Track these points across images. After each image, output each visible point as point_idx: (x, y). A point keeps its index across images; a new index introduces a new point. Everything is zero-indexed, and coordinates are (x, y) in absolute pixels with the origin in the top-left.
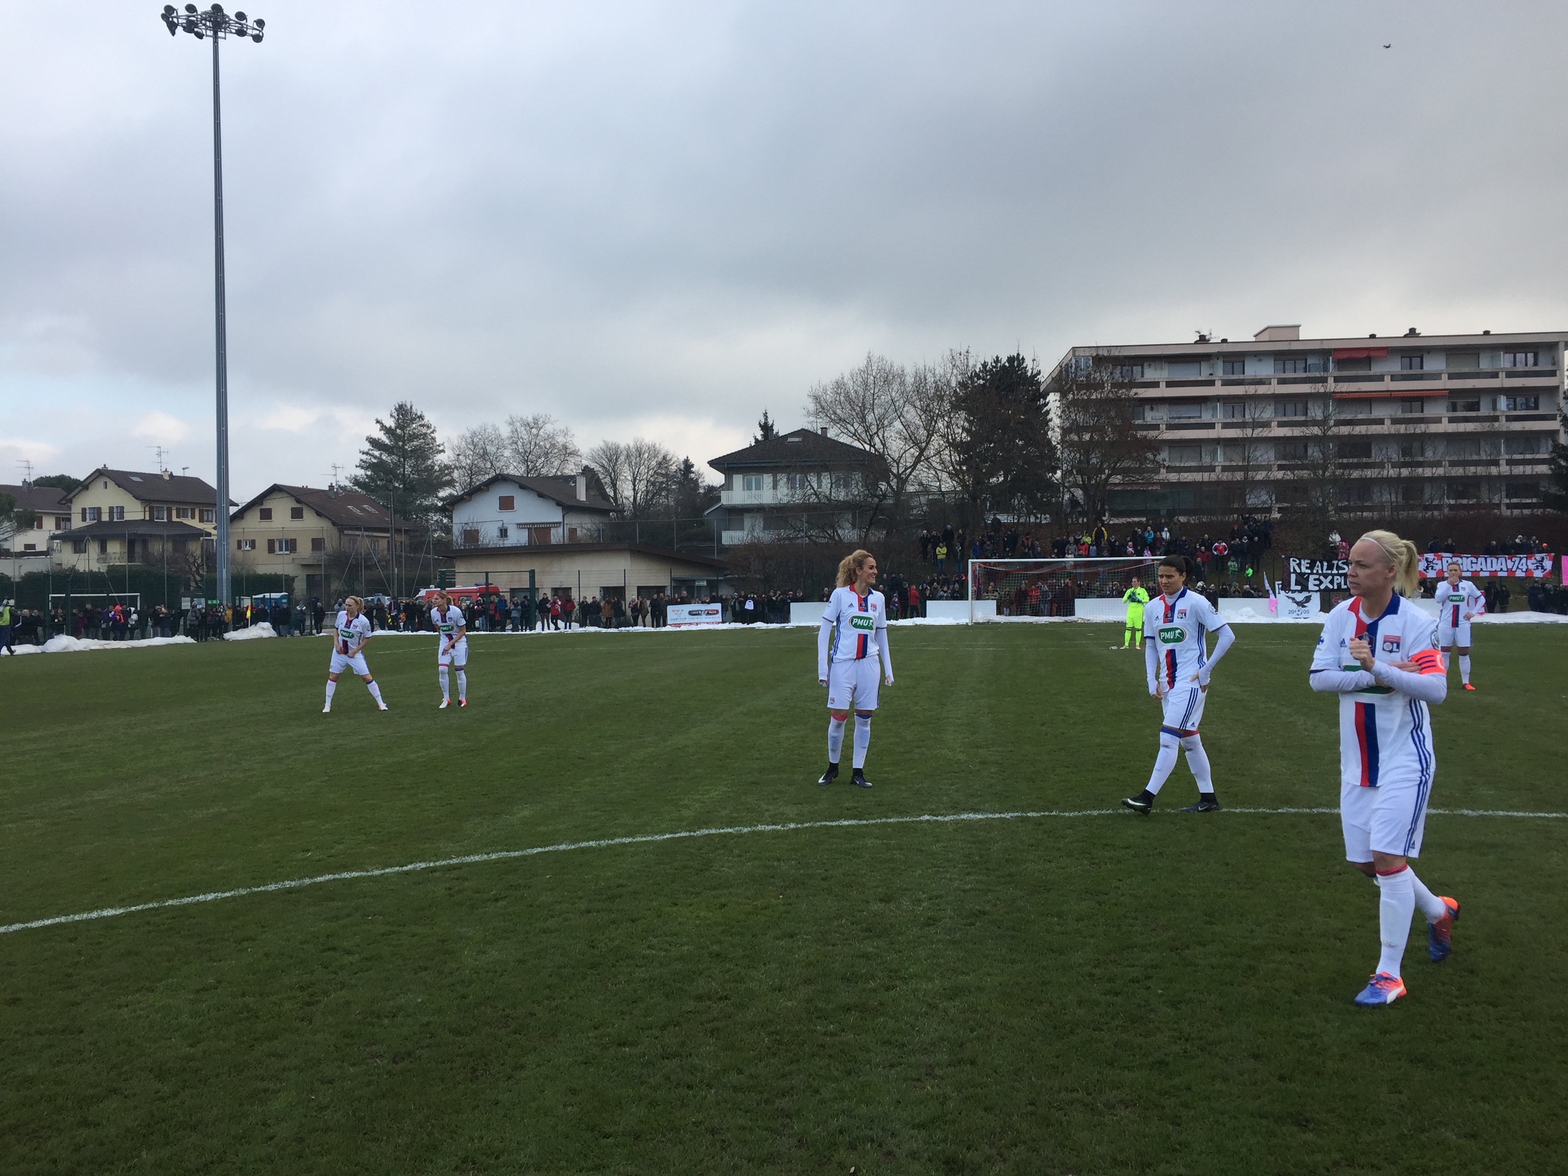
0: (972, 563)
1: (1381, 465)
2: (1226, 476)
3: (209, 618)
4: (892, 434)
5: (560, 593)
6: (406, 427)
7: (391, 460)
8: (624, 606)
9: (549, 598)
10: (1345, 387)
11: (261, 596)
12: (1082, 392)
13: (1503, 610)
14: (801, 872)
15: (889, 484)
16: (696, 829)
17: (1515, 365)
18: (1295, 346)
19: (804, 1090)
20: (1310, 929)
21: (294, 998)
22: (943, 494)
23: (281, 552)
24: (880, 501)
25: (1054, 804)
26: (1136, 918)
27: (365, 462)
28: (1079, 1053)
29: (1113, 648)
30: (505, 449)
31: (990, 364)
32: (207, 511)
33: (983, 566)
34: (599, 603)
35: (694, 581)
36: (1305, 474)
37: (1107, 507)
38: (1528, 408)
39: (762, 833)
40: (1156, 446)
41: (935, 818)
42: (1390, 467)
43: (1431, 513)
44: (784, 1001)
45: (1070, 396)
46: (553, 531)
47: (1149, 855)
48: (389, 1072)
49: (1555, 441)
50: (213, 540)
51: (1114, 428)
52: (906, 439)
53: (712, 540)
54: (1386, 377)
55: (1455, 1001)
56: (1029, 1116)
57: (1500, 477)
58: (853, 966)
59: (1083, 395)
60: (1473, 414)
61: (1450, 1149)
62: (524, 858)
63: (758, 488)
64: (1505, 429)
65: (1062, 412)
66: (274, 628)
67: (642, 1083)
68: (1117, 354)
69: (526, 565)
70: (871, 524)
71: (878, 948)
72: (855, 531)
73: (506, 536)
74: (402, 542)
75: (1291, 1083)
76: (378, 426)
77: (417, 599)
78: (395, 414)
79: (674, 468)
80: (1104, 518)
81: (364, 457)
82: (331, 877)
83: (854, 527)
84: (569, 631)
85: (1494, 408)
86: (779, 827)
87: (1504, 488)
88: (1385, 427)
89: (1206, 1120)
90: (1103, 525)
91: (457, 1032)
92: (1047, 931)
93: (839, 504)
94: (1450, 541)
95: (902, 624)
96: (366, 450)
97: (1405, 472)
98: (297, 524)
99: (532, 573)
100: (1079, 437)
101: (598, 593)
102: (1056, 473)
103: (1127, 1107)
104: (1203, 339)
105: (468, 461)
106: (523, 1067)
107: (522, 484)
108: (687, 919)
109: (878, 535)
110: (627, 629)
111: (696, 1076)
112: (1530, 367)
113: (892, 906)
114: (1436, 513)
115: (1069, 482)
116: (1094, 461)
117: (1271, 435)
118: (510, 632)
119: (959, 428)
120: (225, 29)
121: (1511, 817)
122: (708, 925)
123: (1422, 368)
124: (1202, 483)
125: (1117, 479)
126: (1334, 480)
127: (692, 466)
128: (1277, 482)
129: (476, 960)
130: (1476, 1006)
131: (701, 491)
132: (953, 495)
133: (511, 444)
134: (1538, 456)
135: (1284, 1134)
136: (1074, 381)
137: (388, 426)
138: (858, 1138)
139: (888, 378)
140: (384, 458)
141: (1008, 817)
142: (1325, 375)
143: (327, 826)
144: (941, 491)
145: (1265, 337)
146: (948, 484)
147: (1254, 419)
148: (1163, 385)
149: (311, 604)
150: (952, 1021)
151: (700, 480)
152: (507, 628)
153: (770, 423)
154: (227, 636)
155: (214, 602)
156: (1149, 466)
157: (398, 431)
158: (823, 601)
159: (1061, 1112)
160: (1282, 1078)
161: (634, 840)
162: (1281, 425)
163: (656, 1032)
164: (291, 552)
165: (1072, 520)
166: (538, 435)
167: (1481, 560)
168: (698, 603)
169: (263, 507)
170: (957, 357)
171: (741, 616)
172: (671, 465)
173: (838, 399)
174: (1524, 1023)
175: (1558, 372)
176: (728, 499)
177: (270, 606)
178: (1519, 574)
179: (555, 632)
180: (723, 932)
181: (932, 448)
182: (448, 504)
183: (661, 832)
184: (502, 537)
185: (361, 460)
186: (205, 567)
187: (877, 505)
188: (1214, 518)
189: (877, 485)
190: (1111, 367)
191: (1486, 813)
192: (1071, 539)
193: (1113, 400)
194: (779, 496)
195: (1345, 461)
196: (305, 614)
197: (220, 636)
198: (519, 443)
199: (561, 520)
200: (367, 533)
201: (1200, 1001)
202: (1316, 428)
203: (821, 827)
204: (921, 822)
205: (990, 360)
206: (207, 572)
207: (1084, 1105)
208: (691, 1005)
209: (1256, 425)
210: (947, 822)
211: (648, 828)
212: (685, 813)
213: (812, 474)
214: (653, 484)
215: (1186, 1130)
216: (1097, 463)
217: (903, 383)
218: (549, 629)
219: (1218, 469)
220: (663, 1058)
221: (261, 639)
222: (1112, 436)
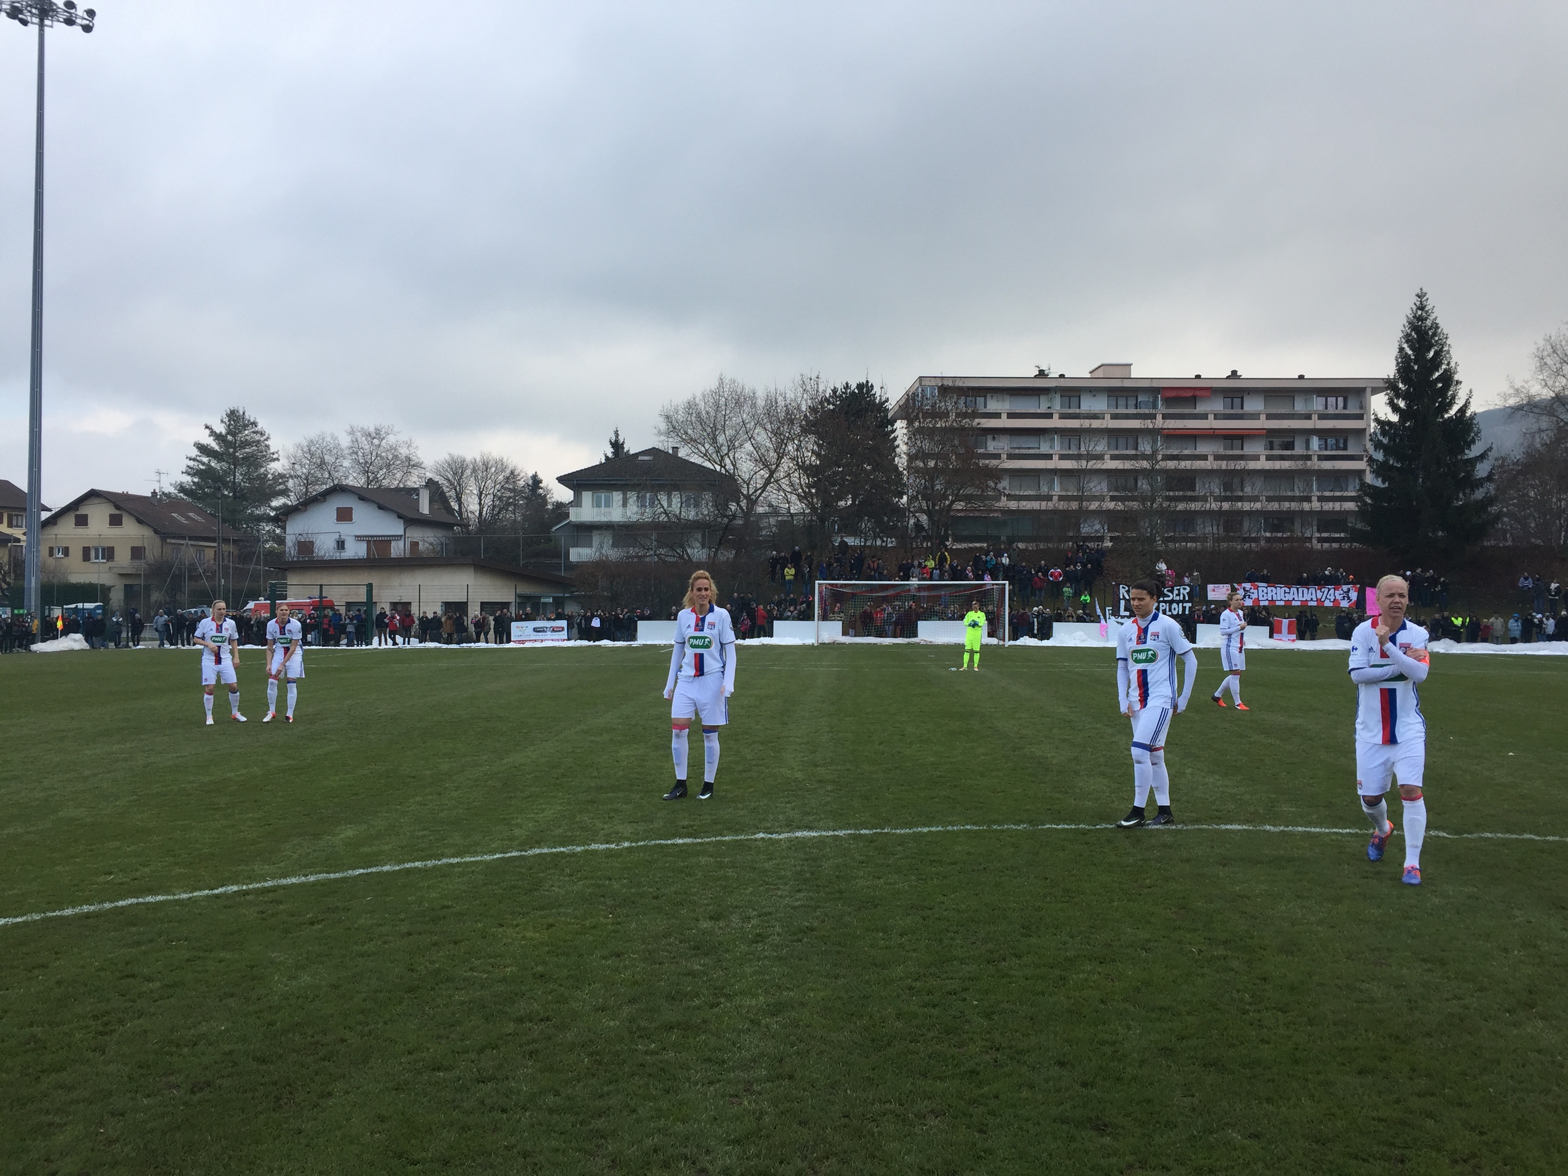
0: (819, 584)
1: (1204, 499)
2: (1062, 505)
3: (15, 628)
4: (743, 455)
5: (399, 608)
6: (238, 434)
7: (221, 467)
8: (466, 621)
9: (388, 613)
10: (1172, 424)
11: (73, 606)
12: (928, 420)
13: (1313, 638)
14: (633, 890)
15: (738, 505)
16: (527, 849)
17: (1326, 408)
18: (1127, 384)
19: (621, 1111)
20: (1119, 940)
21: (87, 1027)
22: (792, 515)
23: (97, 561)
24: (730, 521)
25: (887, 822)
26: (957, 932)
27: (190, 468)
28: (894, 1065)
29: (952, 669)
30: (344, 459)
31: (839, 389)
32: (17, 516)
33: (830, 587)
34: (440, 618)
35: (540, 597)
36: (1135, 505)
37: (950, 532)
38: (1338, 448)
39: (595, 852)
40: (997, 474)
41: (769, 836)
42: (1212, 500)
43: (1249, 545)
44: (607, 1020)
45: (917, 424)
46: (393, 544)
47: (973, 870)
48: (186, 1104)
49: (1361, 480)
50: (22, 546)
51: (958, 455)
52: (756, 460)
53: (560, 557)
54: (1209, 415)
55: (1247, 1007)
56: (842, 1127)
57: (1312, 513)
58: (678, 984)
59: (929, 423)
60: (1288, 452)
61: (1235, 1149)
62: (344, 880)
63: (608, 505)
64: (1316, 468)
65: (908, 439)
66: (87, 640)
67: (455, 1108)
68: (961, 384)
69: (365, 578)
70: (720, 544)
71: (704, 965)
72: (704, 550)
73: (343, 548)
74: (230, 552)
75: (1092, 1089)
76: (208, 431)
77: (245, 611)
78: (226, 420)
79: (522, 483)
80: (948, 543)
81: (191, 463)
82: (134, 901)
83: (703, 546)
84: (408, 646)
85: (1308, 448)
86: (613, 846)
87: (1315, 523)
88: (1208, 463)
89: (1010, 1127)
90: (946, 550)
91: (263, 1061)
92: (872, 946)
93: (689, 523)
94: (1265, 572)
95: (749, 644)
96: (193, 456)
97: (1226, 506)
98: (116, 531)
99: (370, 587)
100: (924, 463)
101: (440, 608)
102: (902, 498)
103: (937, 1117)
104: (1042, 374)
105: (305, 471)
106: (330, 1094)
107: (362, 495)
108: (513, 939)
109: (727, 555)
110: (469, 645)
111: (511, 1099)
112: (1340, 410)
113: (722, 924)
114: (1253, 545)
115: (914, 507)
116: (938, 487)
117: (1104, 467)
118: (344, 647)
119: (808, 451)
120: (52, 17)
121: (1309, 832)
122: (534, 946)
123: (1242, 408)
124: (1040, 512)
125: (960, 505)
126: (1162, 512)
127: (541, 482)
128: (1109, 512)
129: (286, 986)
130: (1267, 1012)
131: (550, 507)
132: (802, 518)
133: (351, 454)
134: (1346, 494)
135: (1083, 1139)
136: (920, 409)
137: (218, 432)
138: (672, 1156)
139: (739, 400)
140: (213, 464)
141: (841, 834)
142: (1154, 412)
143: (133, 847)
144: (790, 513)
145: (1100, 374)
146: (797, 507)
147: (1088, 451)
148: (1004, 416)
149: (129, 615)
150: (773, 1037)
151: (548, 496)
152: (341, 643)
153: (621, 441)
154: (34, 647)
155: (21, 611)
156: (990, 493)
157: (229, 438)
158: (671, 620)
159: (873, 1123)
160: (1084, 1085)
161: (463, 860)
162: (1114, 458)
163: (473, 1056)
164: (108, 561)
165: (917, 544)
166: (379, 445)
167: (1293, 590)
168: (544, 620)
169: (78, 513)
170: (807, 381)
171: (587, 633)
172: (519, 480)
173: (689, 419)
174: (1309, 1028)
175: (1365, 415)
176: (577, 515)
177: (83, 618)
178: (1328, 604)
179: (393, 647)
180: (549, 952)
181: (782, 470)
182: (283, 514)
183: (491, 852)
184: (338, 549)
185: (188, 466)
186: (13, 576)
187: (727, 526)
188: (1050, 545)
189: (727, 506)
190: (955, 397)
191: (1286, 829)
192: (916, 563)
193: (957, 429)
194: (629, 514)
195: (1171, 494)
196: (121, 625)
197: (27, 648)
198: (360, 454)
199: (403, 533)
200: (192, 542)
201: (1012, 1011)
202: (1145, 462)
203: (656, 845)
204: (756, 840)
205: (840, 386)
206: (15, 580)
207: (896, 1115)
208: (511, 1027)
209: (1090, 457)
210: (781, 840)
211: (479, 849)
212: (517, 832)
213: (661, 493)
214: (500, 499)
215: (992, 1137)
216: (942, 489)
217: (754, 405)
218: (386, 644)
219: (1055, 498)
220: (478, 1082)
221: (72, 651)
222: (955, 463)
